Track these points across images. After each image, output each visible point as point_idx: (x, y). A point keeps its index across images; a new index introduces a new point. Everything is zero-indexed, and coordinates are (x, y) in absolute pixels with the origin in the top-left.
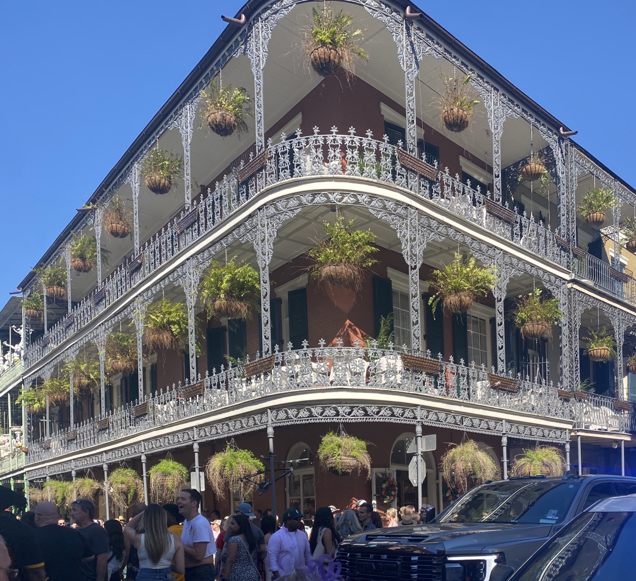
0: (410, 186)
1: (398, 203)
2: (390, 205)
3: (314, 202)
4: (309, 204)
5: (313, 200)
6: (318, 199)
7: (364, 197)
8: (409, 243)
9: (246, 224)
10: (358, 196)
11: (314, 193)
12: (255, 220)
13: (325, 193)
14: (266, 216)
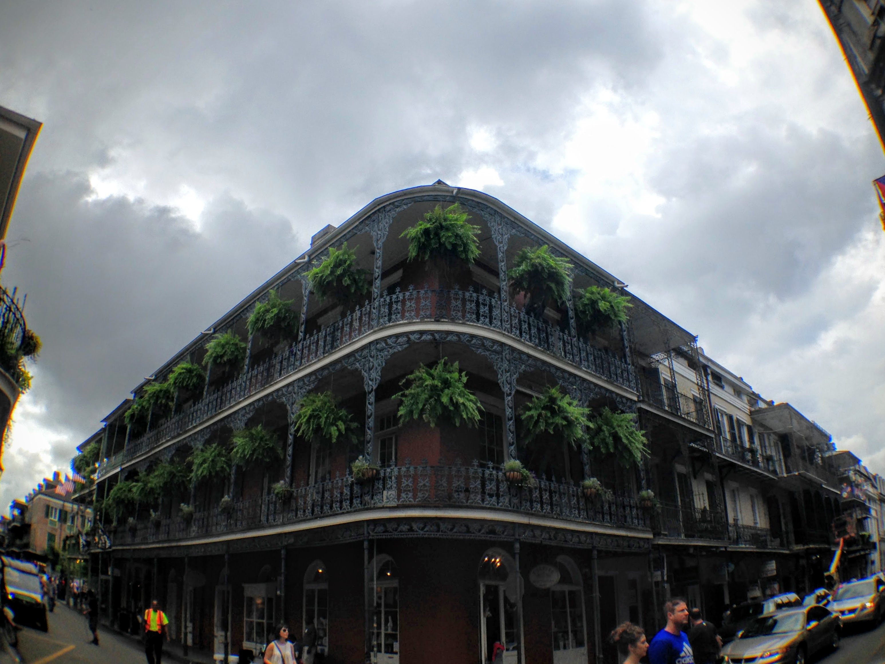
0: (504, 328)
1: (494, 342)
2: (488, 344)
3: (422, 338)
4: (417, 341)
5: (420, 338)
6: (424, 337)
7: (466, 336)
8: (504, 373)
9: (356, 355)
10: (461, 336)
11: (422, 333)
12: (365, 352)
13: (432, 333)
14: (376, 349)
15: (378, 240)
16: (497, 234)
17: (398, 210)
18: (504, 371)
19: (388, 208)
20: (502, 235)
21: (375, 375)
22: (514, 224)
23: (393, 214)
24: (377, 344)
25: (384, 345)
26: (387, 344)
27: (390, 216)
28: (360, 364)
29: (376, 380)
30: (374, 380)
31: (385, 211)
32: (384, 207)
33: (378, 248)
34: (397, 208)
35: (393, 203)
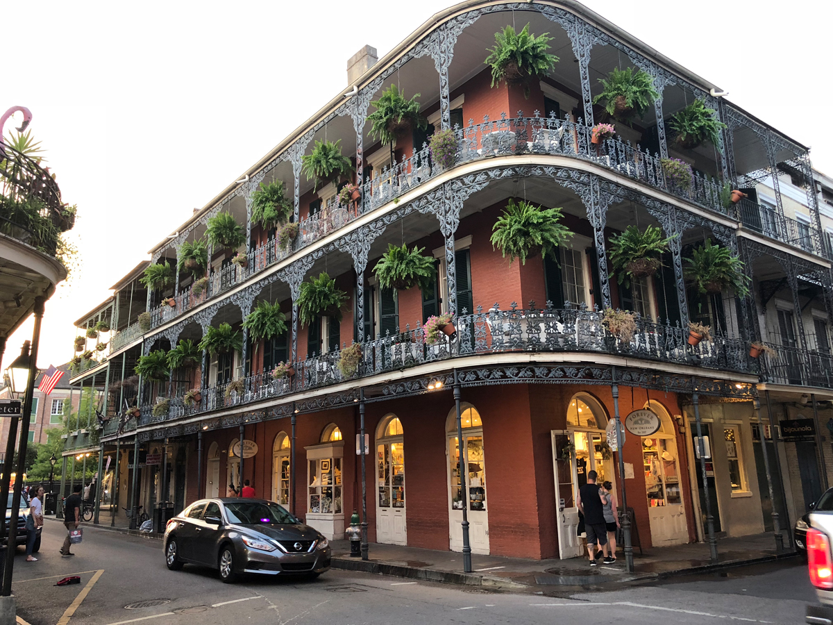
1: (581, 172)
2: (574, 175)
3: (503, 175)
4: (498, 178)
5: (501, 174)
6: (505, 173)
7: (550, 169)
8: (593, 207)
9: (428, 197)
10: (545, 169)
11: (502, 168)
12: (439, 194)
13: (513, 167)
14: (452, 190)
15: (441, 65)
16: (578, 46)
17: (463, 26)
18: (593, 204)
19: (450, 25)
20: (583, 46)
21: (454, 218)
22: (596, 30)
23: (457, 31)
24: (452, 183)
25: (461, 185)
26: (463, 183)
27: (453, 34)
28: (433, 207)
29: (454, 223)
30: (453, 223)
31: (446, 28)
32: (446, 23)
33: (442, 74)
34: (462, 23)
35: (456, 18)
